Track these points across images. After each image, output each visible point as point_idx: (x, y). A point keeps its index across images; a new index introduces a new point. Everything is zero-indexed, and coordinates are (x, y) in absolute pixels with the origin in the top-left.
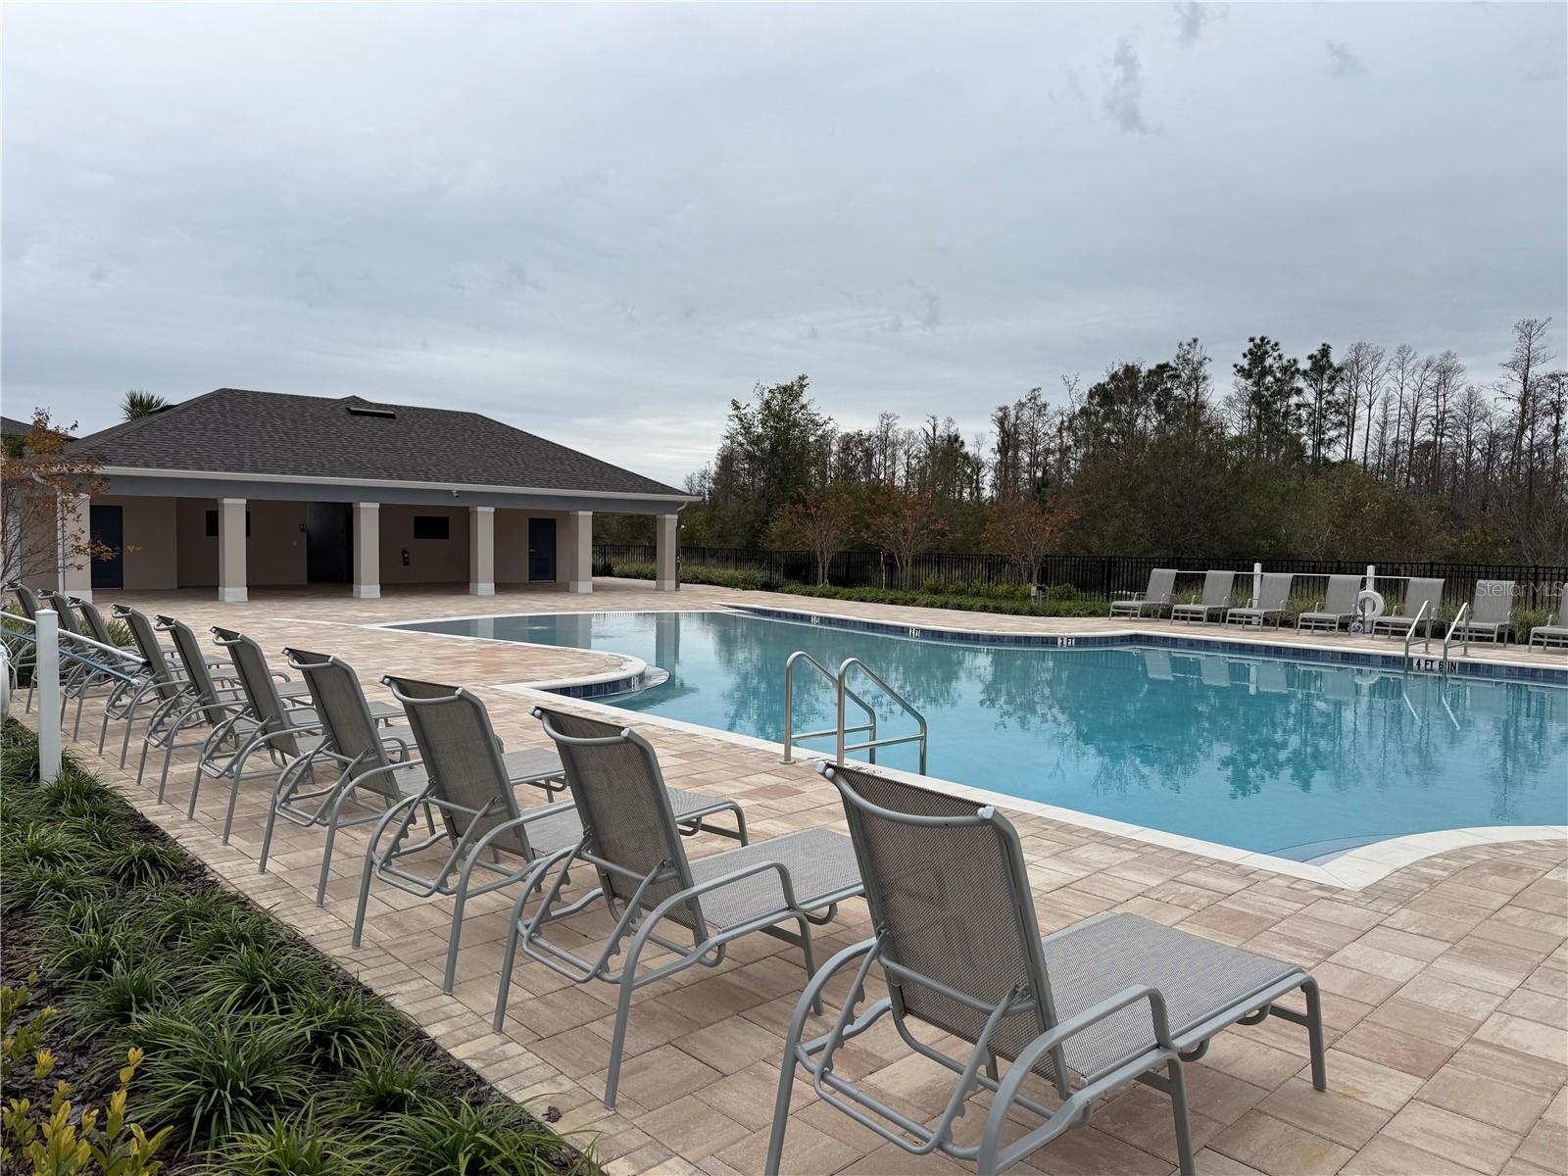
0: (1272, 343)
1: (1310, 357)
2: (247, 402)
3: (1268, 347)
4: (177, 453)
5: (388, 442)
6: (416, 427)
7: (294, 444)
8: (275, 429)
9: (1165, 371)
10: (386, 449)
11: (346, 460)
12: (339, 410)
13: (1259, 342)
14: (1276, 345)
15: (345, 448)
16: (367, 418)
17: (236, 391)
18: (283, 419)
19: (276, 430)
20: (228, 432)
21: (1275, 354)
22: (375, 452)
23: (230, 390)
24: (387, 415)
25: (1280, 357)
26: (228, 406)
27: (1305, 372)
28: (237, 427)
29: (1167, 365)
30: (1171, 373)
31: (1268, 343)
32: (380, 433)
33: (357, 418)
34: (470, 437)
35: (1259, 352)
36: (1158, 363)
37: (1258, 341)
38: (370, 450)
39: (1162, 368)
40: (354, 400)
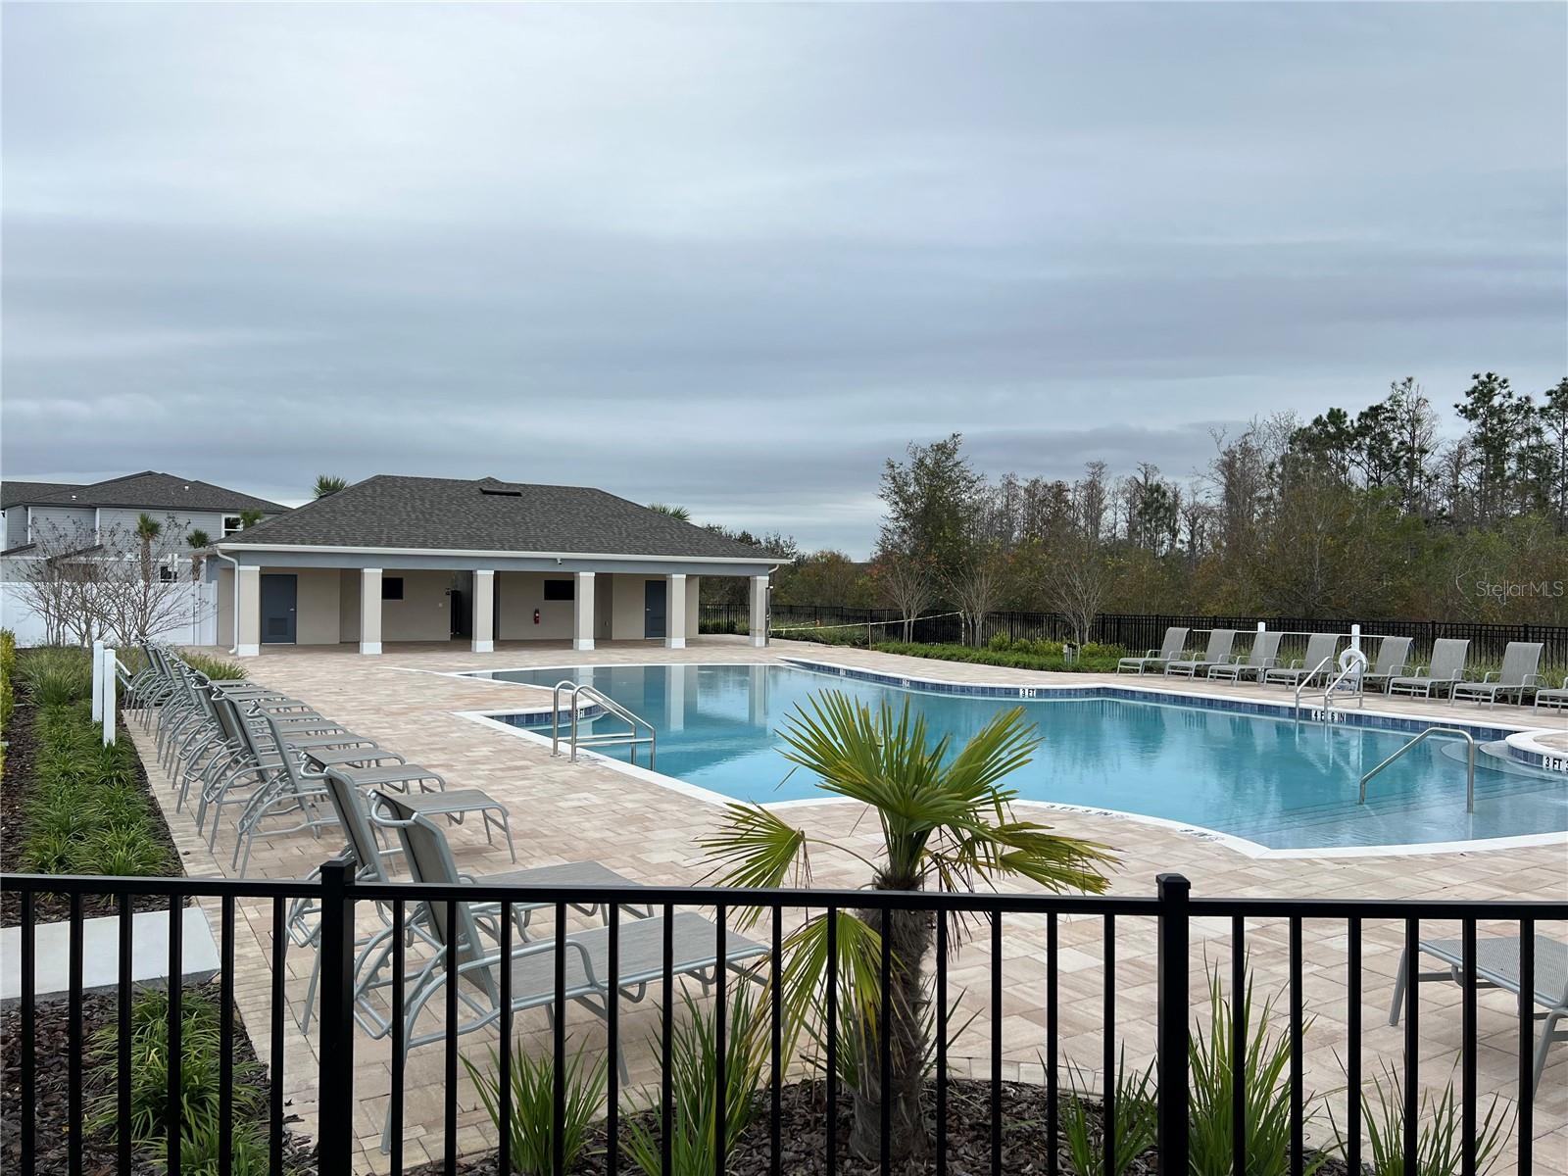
0: (1500, 380)
1: (1549, 393)
2: (396, 486)
3: (1496, 385)
4: (329, 531)
5: (509, 517)
6: (538, 502)
7: (427, 521)
8: (413, 508)
9: (1379, 414)
10: (506, 524)
11: (469, 534)
12: (472, 491)
13: (1486, 379)
14: (1505, 381)
15: (470, 524)
16: (496, 496)
17: (389, 477)
18: (422, 499)
19: (414, 511)
20: (374, 513)
21: (1504, 391)
22: (496, 526)
23: (384, 476)
24: (513, 493)
25: (1510, 395)
26: (379, 490)
27: (1542, 410)
28: (382, 508)
29: (1381, 407)
30: (1387, 415)
31: (1495, 380)
32: (504, 510)
33: (487, 496)
34: (584, 510)
35: (1483, 392)
36: (1370, 405)
37: (1483, 378)
38: (491, 526)
39: (1374, 411)
40: (490, 481)
